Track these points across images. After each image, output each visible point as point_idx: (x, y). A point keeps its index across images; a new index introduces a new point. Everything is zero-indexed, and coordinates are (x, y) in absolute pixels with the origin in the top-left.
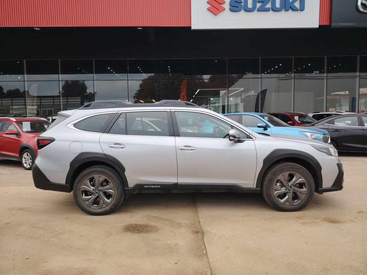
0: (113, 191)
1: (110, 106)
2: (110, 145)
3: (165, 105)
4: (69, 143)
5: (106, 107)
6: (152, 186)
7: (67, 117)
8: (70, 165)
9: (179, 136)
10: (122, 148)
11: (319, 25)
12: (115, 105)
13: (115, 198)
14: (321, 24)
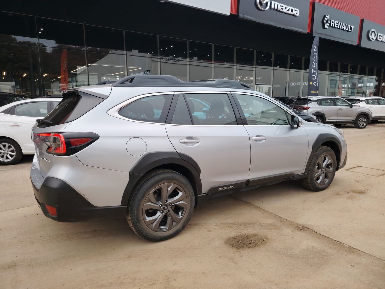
0: (184, 203)
1: (161, 83)
2: (182, 141)
3: (223, 85)
4: (124, 141)
5: (156, 84)
6: (226, 188)
7: (103, 98)
8: (130, 175)
9: (247, 124)
10: (195, 143)
11: (231, 14)
12: (167, 83)
13: (188, 211)
14: (232, 13)
